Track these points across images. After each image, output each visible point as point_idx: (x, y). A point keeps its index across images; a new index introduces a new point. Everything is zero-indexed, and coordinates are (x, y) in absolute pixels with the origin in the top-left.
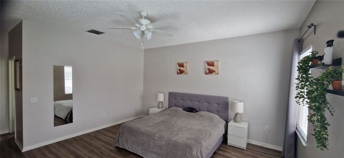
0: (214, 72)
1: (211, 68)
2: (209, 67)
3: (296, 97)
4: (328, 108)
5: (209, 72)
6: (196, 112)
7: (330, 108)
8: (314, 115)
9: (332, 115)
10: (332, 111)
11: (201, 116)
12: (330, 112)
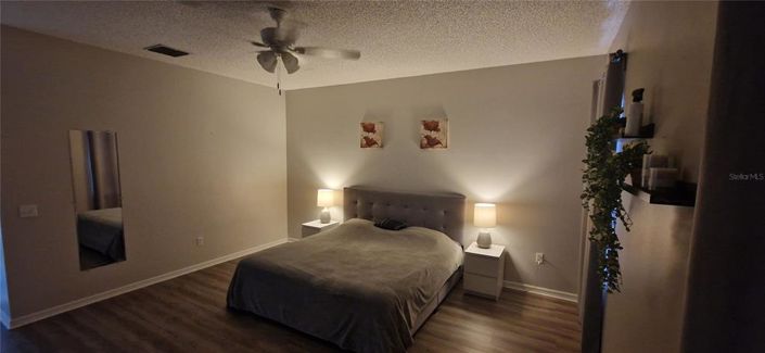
0: (439, 143)
1: (433, 134)
2: (428, 133)
3: (582, 197)
4: (622, 218)
5: (428, 143)
6: (402, 228)
7: (626, 217)
8: (597, 232)
9: (628, 230)
10: (629, 222)
11: (411, 237)
12: (625, 224)
